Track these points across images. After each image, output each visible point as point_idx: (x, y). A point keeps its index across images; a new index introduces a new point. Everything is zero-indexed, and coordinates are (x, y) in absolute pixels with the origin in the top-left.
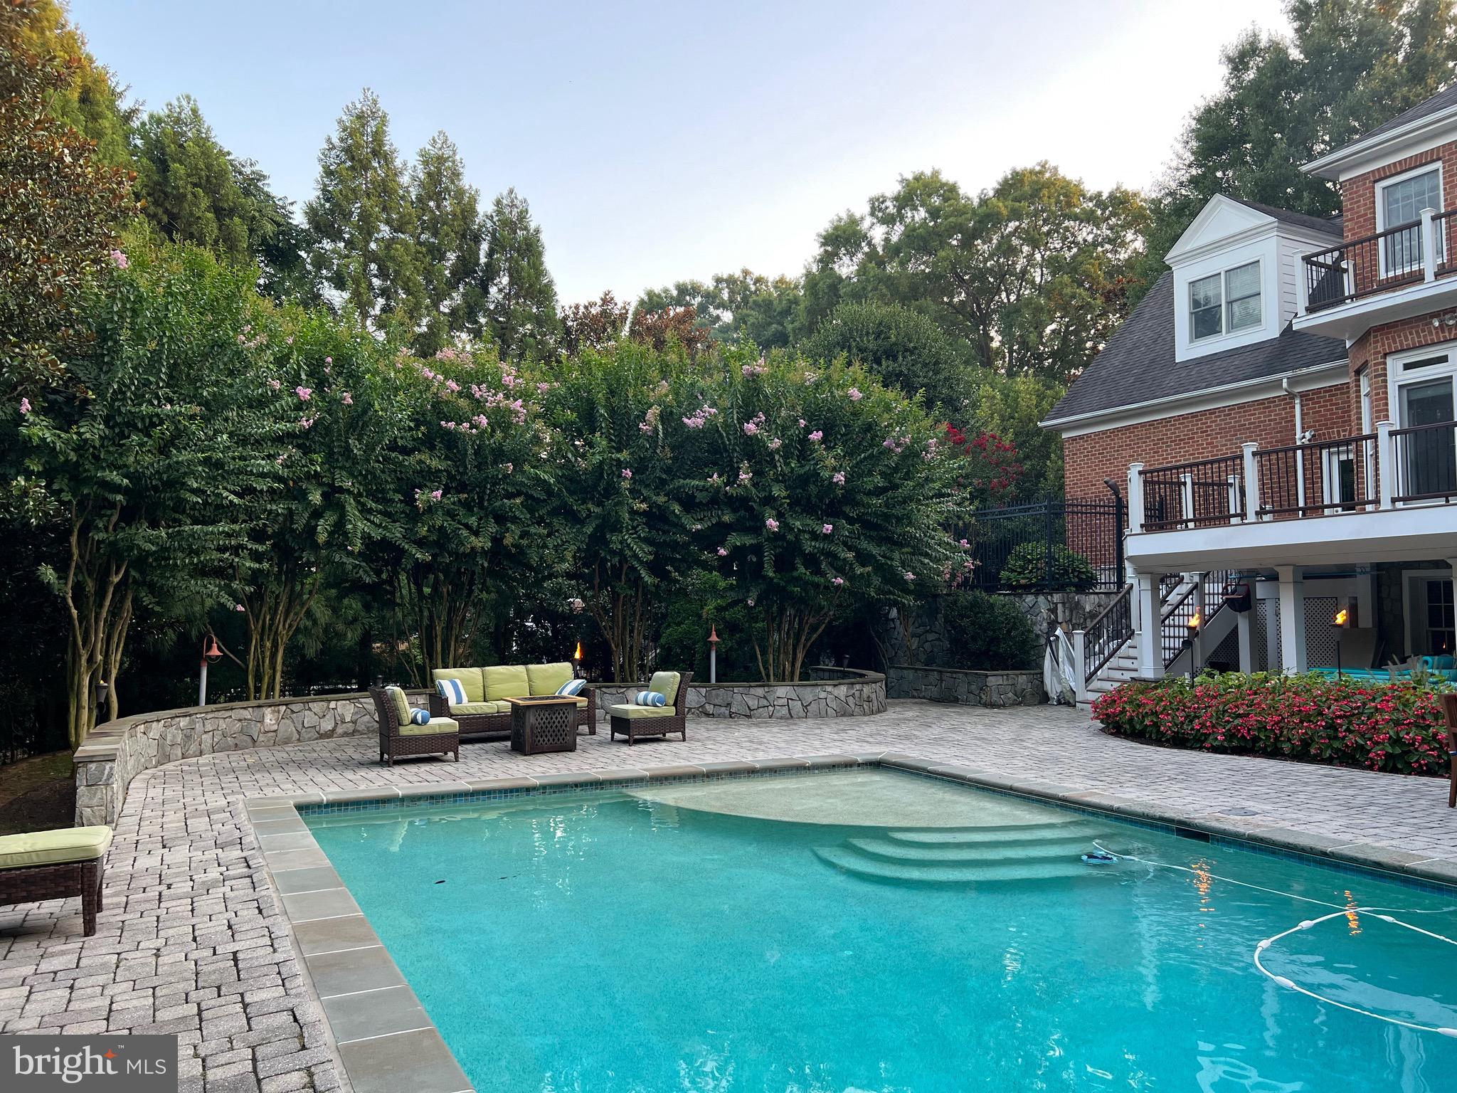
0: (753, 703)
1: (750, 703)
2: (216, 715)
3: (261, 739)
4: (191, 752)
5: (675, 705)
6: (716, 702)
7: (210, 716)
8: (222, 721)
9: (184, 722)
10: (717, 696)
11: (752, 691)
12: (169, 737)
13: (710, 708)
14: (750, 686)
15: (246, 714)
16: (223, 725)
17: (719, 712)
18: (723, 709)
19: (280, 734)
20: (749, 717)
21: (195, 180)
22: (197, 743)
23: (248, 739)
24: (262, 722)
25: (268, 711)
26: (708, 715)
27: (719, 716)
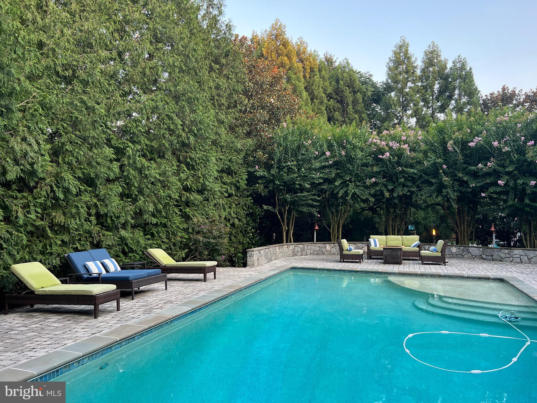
0: (503, 256)
1: (502, 256)
2: (311, 245)
3: (326, 253)
4: (303, 254)
5: (441, 252)
6: (487, 254)
7: (309, 245)
8: (313, 247)
9: (301, 246)
10: (487, 252)
11: (503, 251)
12: (296, 249)
13: (484, 256)
14: (501, 249)
15: (321, 245)
16: (313, 248)
17: (488, 258)
18: (490, 257)
19: (332, 252)
20: (501, 261)
21: (347, 84)
22: (305, 252)
23: (322, 253)
24: (326, 248)
25: (327, 245)
26: (483, 259)
27: (488, 260)
